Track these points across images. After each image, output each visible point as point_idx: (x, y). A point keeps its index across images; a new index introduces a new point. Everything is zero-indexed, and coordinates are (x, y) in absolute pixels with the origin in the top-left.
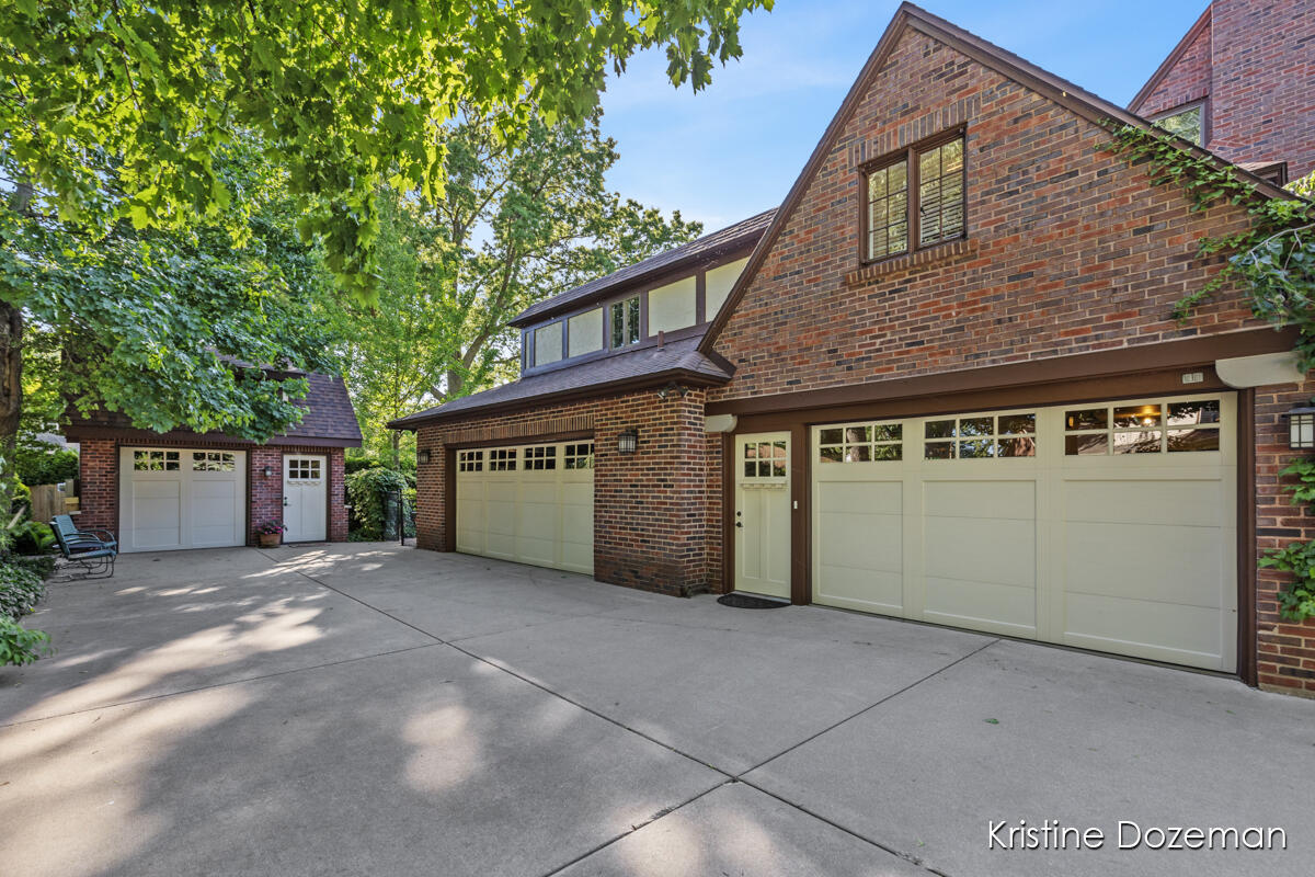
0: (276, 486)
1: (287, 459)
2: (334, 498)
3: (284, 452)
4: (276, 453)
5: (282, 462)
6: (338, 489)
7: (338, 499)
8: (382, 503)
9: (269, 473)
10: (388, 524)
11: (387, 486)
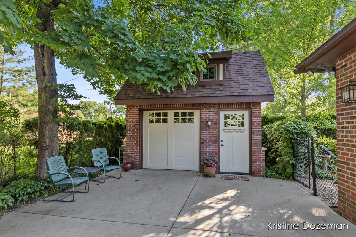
0: (215, 133)
1: (223, 114)
2: (254, 142)
3: (220, 109)
4: (214, 109)
5: (219, 115)
6: (258, 136)
7: (258, 142)
8: (292, 148)
9: (209, 123)
10: (298, 166)
11: (297, 133)
